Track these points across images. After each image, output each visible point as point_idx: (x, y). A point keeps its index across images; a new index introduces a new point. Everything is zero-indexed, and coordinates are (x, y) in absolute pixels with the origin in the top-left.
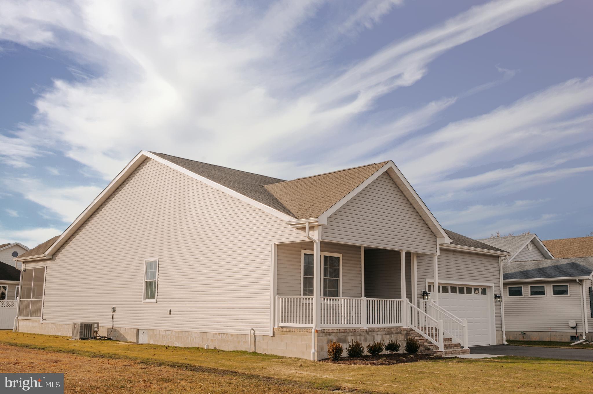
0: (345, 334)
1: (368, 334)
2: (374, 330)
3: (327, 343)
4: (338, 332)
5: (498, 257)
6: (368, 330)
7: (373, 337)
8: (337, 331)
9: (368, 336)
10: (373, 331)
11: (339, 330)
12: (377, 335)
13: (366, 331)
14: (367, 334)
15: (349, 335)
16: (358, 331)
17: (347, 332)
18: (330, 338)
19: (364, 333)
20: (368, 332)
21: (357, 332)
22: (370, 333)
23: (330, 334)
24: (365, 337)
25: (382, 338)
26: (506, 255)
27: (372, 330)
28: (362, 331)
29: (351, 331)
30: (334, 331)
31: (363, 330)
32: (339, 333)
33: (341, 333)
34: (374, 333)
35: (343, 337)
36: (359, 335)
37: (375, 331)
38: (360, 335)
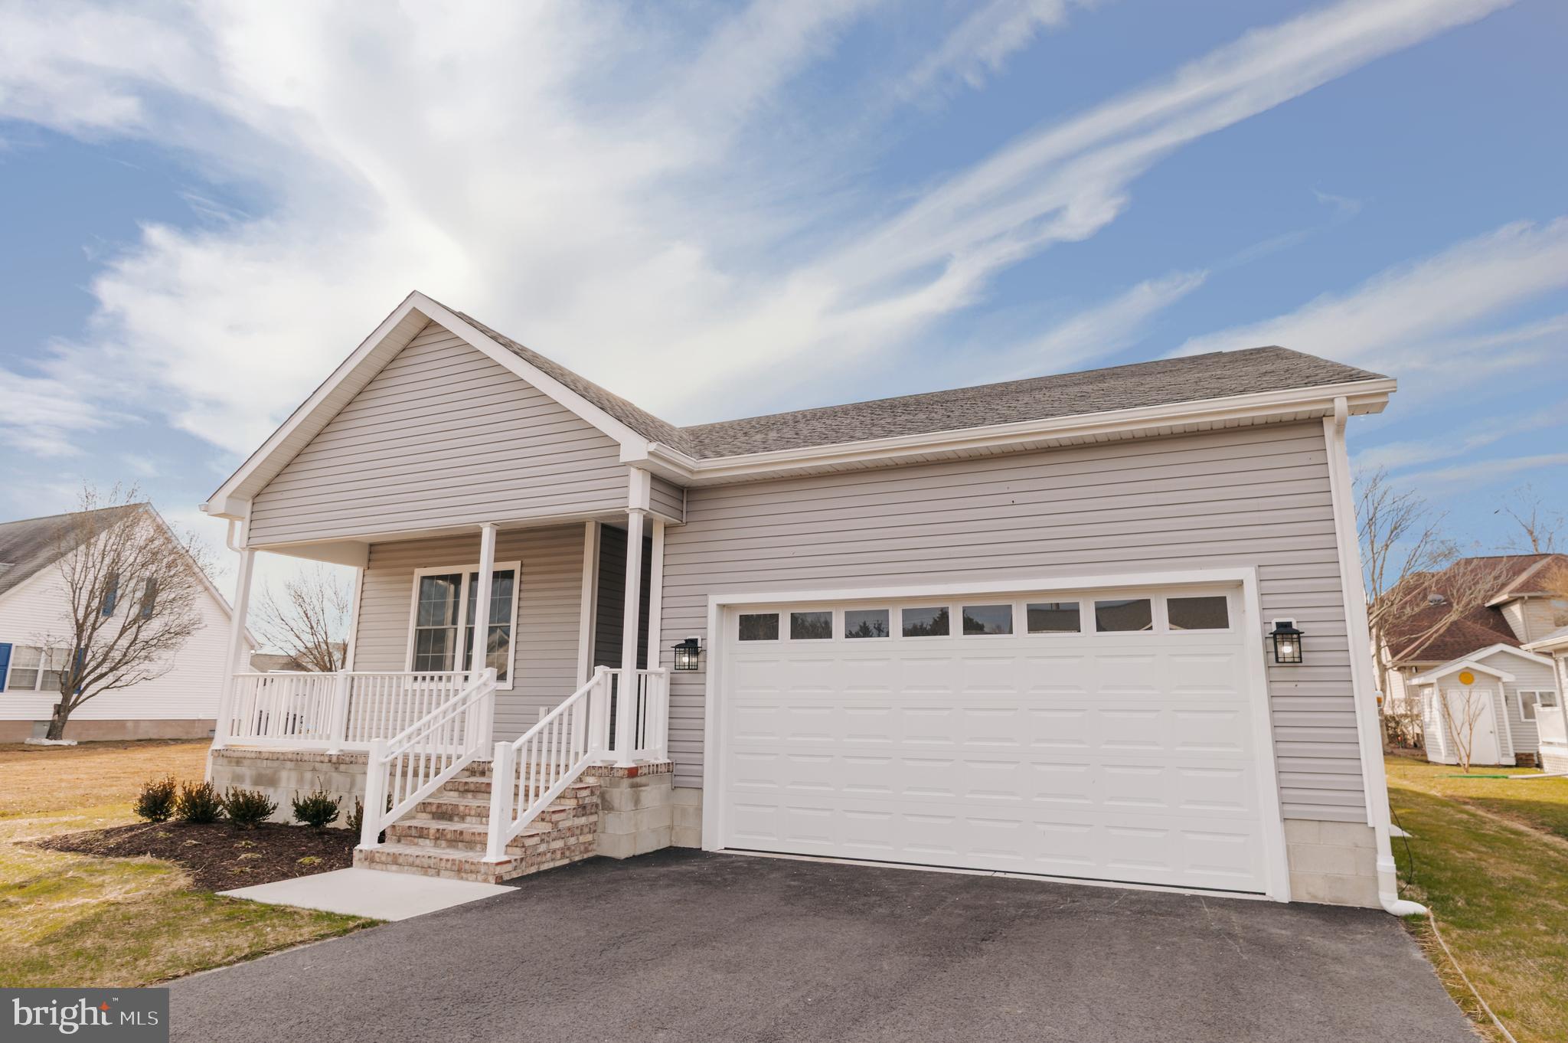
0: (276, 764)
1: (336, 769)
2: (353, 759)
4: (256, 758)
5: (1314, 423)
6: (334, 759)
7: (349, 780)
8: (253, 755)
9: (335, 775)
10: (351, 763)
11: (260, 752)
13: (330, 761)
14: (333, 770)
15: (284, 768)
16: (306, 758)
17: (278, 759)
18: (238, 770)
19: (325, 765)
20: (334, 763)
21: (305, 761)
22: (342, 767)
23: (239, 761)
24: (327, 776)
26: (1332, 400)
27: (347, 759)
28: (318, 759)
29: (290, 757)
30: (248, 755)
31: (322, 758)
32: (259, 761)
33: (265, 761)
34: (352, 768)
35: (268, 772)
36: (311, 769)
37: (356, 763)
38: (314, 770)
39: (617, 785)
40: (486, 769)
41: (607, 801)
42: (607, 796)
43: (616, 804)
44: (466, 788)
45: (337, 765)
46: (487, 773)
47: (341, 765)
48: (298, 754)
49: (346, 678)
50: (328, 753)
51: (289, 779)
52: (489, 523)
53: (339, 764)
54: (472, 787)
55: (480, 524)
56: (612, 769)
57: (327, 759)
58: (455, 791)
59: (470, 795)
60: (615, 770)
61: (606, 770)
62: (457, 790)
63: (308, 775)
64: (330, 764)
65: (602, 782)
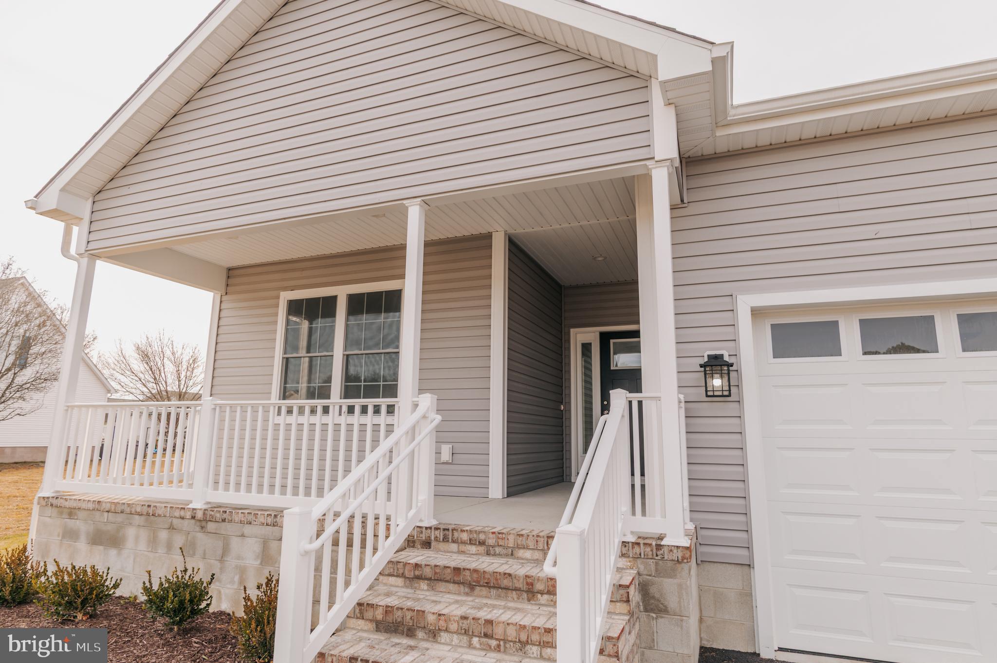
0: (120, 518)
1: (202, 527)
2: (225, 516)
3: (60, 538)
4: (94, 510)
6: (199, 515)
7: (220, 544)
8: (90, 506)
9: (200, 536)
10: (224, 520)
11: (99, 502)
12: (243, 536)
13: (193, 517)
14: (198, 529)
15: (131, 524)
16: (159, 512)
18: (71, 523)
19: (186, 522)
20: (200, 521)
21: (159, 516)
22: (211, 526)
23: (72, 513)
24: (190, 537)
25: (263, 551)
27: (218, 515)
28: (177, 513)
29: (139, 509)
30: (84, 505)
31: (182, 513)
32: (98, 513)
33: (106, 514)
34: (226, 528)
35: (109, 528)
36: (167, 526)
37: (231, 521)
38: (171, 528)
39: (672, 573)
40: (433, 538)
41: (653, 597)
42: (653, 590)
43: (672, 602)
44: (417, 573)
45: (204, 524)
46: (433, 544)
47: (209, 523)
48: (149, 506)
49: (215, 409)
50: (191, 506)
51: (137, 538)
52: (419, 199)
53: (207, 521)
54: (428, 572)
55: (405, 202)
56: (659, 547)
57: (188, 515)
58: (397, 576)
59: (424, 585)
60: (666, 550)
61: (648, 549)
62: (403, 576)
63: (163, 535)
64: (193, 521)
65: (642, 567)
